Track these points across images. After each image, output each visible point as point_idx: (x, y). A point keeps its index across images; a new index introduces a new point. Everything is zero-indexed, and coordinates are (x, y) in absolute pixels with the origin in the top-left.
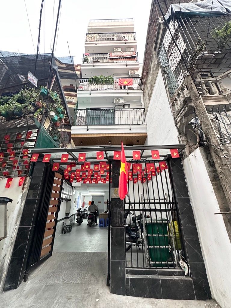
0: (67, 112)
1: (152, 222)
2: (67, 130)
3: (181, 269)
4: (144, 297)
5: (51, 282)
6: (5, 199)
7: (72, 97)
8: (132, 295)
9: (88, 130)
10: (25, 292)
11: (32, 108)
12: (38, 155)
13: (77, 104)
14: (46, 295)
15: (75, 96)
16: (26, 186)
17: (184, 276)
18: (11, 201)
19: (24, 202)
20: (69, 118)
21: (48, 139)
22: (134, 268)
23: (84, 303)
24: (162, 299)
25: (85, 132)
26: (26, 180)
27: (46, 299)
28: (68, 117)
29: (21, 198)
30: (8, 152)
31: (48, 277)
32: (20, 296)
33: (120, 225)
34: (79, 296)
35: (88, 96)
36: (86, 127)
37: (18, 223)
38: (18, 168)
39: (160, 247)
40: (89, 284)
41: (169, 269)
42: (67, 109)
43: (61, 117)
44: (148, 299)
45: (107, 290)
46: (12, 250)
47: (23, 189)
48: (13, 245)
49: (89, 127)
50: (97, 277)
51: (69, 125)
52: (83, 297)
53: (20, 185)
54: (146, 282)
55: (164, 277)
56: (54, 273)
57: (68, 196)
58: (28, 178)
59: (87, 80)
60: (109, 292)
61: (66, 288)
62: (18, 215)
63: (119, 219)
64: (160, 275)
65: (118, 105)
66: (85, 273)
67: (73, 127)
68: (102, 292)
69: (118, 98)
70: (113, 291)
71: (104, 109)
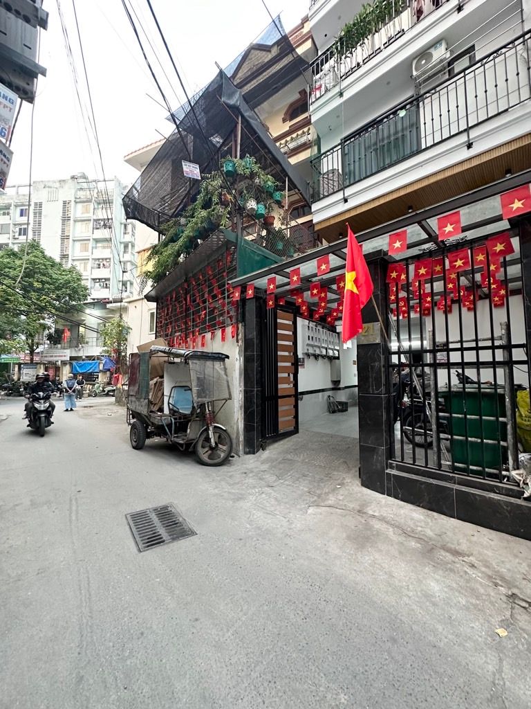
0: (290, 180)
1: (466, 390)
2: (301, 221)
3: (519, 486)
4: (419, 506)
5: (289, 457)
6: (220, 355)
7: (306, 130)
8: (396, 497)
9: (346, 201)
10: (262, 459)
11: (221, 210)
12: (240, 288)
13: (318, 142)
14: (281, 466)
15: (307, 122)
16: (240, 337)
17: (520, 499)
18: (228, 357)
19: (242, 359)
20: (299, 190)
21: (259, 255)
22: (405, 463)
23: (321, 484)
24: (454, 518)
25: (342, 207)
26: (238, 328)
27: (280, 469)
28: (296, 190)
29: (239, 353)
30: (215, 292)
31: (287, 452)
32: (257, 461)
33: (376, 392)
34: (317, 477)
35: (338, 101)
36: (340, 196)
37: (242, 384)
38: (228, 313)
39: (482, 441)
40: (334, 470)
41: (484, 479)
42: (289, 174)
43: (278, 199)
44: (426, 511)
45: (358, 482)
46: (243, 415)
47: (237, 342)
48: (243, 409)
49: (348, 192)
50: (351, 466)
51: (303, 207)
52: (322, 479)
53: (233, 337)
54: (423, 486)
55: (464, 489)
56: (296, 451)
57: (329, 350)
58: (240, 325)
59: (328, 55)
60: (360, 485)
61: (306, 466)
62: (240, 375)
63: (372, 382)
64: (459, 484)
65: (425, 81)
66: (335, 458)
67: (315, 207)
68: (349, 481)
69: (424, 53)
70: (364, 484)
71: (387, 117)
